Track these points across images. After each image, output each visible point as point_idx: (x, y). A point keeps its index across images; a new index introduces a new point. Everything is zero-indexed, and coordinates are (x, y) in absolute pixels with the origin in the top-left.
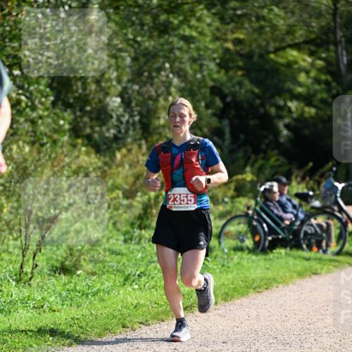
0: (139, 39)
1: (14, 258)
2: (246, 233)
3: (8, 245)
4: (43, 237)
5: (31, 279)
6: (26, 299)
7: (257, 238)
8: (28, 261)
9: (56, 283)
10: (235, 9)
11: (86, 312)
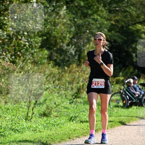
0: (76, 20)
1: (24, 110)
2: (120, 100)
3: (22, 105)
4: (36, 102)
5: (31, 119)
6: (29, 127)
7: (124, 102)
8: (30, 111)
9: (42, 120)
10: (115, 7)
11: (54, 132)
